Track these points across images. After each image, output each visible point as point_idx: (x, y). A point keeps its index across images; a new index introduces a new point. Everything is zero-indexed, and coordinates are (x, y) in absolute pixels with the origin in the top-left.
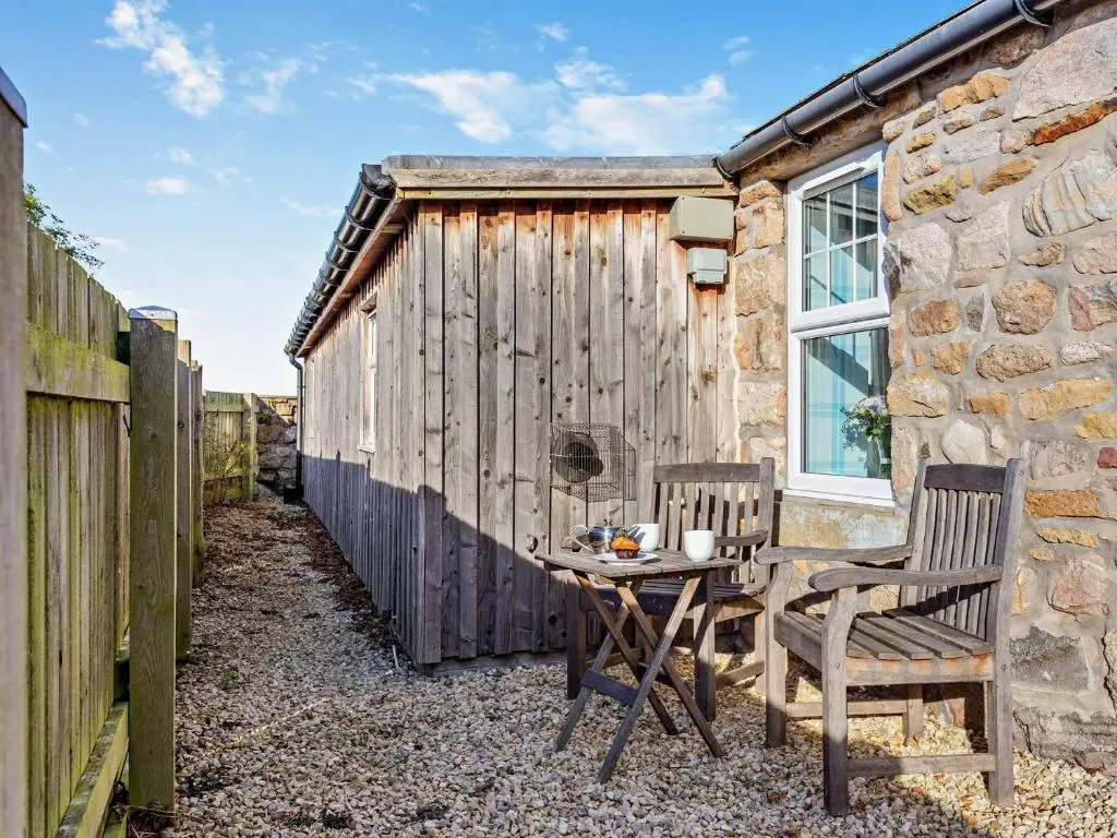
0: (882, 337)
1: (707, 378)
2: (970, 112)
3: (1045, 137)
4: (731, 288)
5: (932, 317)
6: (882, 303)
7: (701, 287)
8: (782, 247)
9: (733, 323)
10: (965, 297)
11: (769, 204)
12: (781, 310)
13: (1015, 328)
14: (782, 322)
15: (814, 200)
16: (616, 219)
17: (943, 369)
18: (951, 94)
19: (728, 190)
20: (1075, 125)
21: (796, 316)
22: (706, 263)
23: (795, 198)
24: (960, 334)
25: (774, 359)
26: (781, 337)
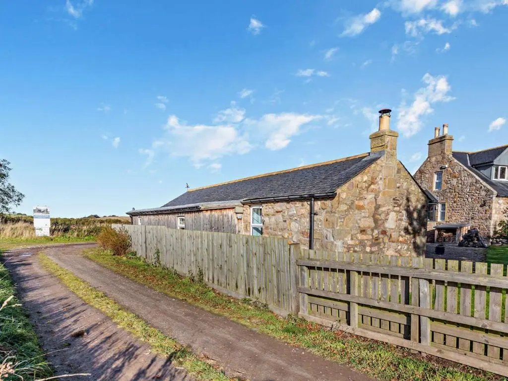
0: (262, 228)
1: (239, 232)
2: (270, 207)
3: (277, 212)
4: (242, 219)
5: (267, 228)
6: (262, 225)
7: (238, 219)
8: (250, 214)
9: (243, 224)
10: (270, 226)
11: (248, 209)
12: (250, 223)
13: (274, 230)
14: (250, 225)
15: (253, 209)
16: (228, 210)
17: (268, 234)
18: (269, 204)
19: (242, 206)
20: (279, 212)
21: (252, 224)
22: (239, 216)
23: (252, 209)
24: (270, 230)
25: (249, 229)
26: (250, 226)
